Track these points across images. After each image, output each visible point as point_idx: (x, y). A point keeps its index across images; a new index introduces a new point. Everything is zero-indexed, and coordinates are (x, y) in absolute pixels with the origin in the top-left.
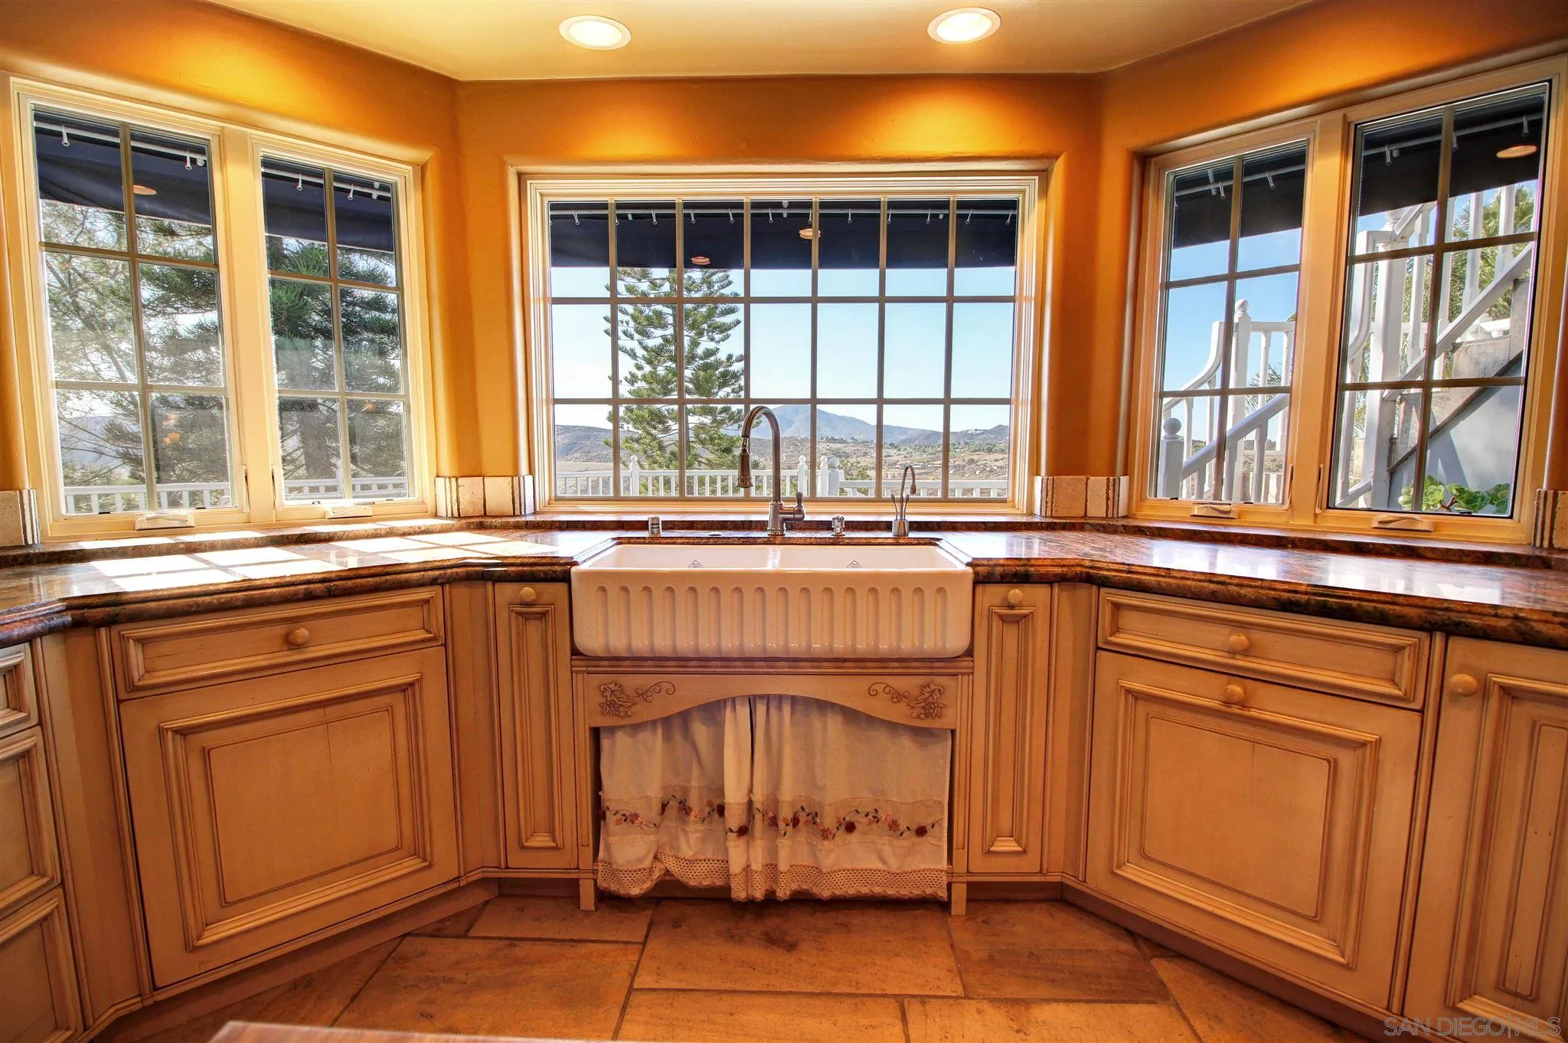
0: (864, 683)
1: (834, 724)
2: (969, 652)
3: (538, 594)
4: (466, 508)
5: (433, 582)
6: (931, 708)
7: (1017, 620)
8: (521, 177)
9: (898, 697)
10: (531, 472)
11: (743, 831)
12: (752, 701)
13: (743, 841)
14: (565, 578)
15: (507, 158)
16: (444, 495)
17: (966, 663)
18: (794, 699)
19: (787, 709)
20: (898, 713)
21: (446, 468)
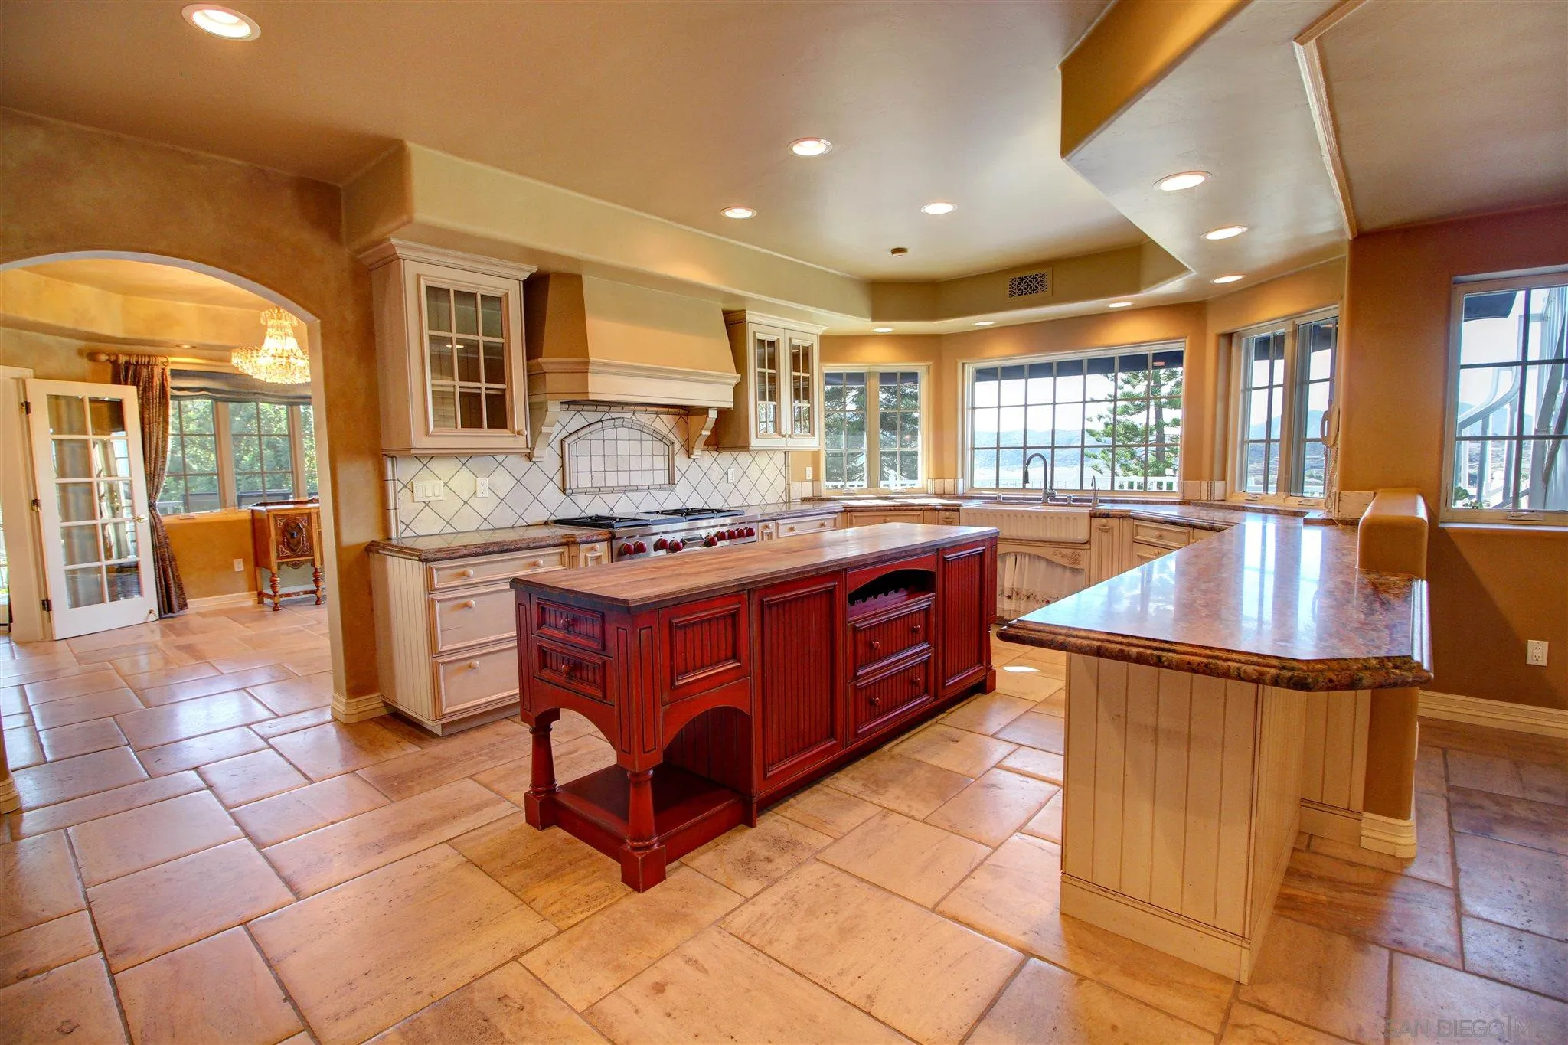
0: (1052, 550)
1: (1043, 564)
2: (1088, 542)
3: (951, 515)
4: (937, 491)
5: (921, 510)
6: (1076, 561)
7: (1107, 531)
8: (964, 365)
9: (1064, 556)
10: (963, 477)
11: (1009, 597)
12: (1016, 554)
13: (1009, 601)
14: (958, 510)
15: (958, 360)
16: (930, 486)
17: (1088, 545)
18: (1030, 555)
19: (1027, 558)
20: (1064, 562)
21: (931, 476)
